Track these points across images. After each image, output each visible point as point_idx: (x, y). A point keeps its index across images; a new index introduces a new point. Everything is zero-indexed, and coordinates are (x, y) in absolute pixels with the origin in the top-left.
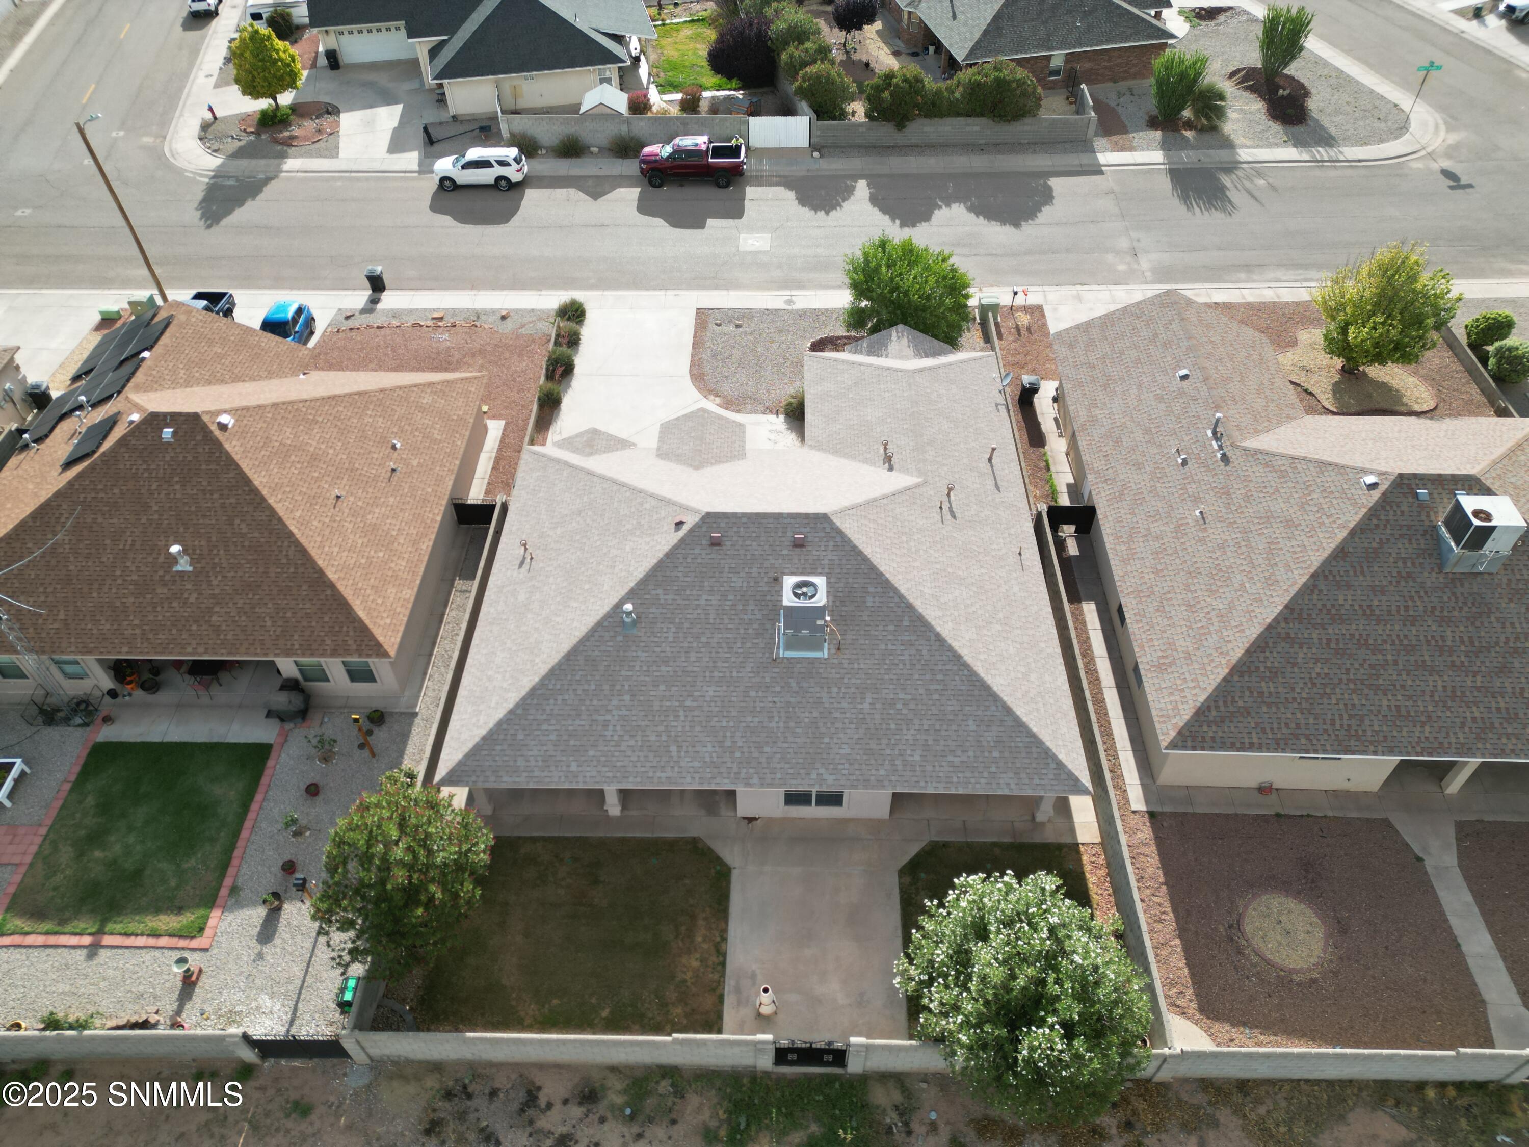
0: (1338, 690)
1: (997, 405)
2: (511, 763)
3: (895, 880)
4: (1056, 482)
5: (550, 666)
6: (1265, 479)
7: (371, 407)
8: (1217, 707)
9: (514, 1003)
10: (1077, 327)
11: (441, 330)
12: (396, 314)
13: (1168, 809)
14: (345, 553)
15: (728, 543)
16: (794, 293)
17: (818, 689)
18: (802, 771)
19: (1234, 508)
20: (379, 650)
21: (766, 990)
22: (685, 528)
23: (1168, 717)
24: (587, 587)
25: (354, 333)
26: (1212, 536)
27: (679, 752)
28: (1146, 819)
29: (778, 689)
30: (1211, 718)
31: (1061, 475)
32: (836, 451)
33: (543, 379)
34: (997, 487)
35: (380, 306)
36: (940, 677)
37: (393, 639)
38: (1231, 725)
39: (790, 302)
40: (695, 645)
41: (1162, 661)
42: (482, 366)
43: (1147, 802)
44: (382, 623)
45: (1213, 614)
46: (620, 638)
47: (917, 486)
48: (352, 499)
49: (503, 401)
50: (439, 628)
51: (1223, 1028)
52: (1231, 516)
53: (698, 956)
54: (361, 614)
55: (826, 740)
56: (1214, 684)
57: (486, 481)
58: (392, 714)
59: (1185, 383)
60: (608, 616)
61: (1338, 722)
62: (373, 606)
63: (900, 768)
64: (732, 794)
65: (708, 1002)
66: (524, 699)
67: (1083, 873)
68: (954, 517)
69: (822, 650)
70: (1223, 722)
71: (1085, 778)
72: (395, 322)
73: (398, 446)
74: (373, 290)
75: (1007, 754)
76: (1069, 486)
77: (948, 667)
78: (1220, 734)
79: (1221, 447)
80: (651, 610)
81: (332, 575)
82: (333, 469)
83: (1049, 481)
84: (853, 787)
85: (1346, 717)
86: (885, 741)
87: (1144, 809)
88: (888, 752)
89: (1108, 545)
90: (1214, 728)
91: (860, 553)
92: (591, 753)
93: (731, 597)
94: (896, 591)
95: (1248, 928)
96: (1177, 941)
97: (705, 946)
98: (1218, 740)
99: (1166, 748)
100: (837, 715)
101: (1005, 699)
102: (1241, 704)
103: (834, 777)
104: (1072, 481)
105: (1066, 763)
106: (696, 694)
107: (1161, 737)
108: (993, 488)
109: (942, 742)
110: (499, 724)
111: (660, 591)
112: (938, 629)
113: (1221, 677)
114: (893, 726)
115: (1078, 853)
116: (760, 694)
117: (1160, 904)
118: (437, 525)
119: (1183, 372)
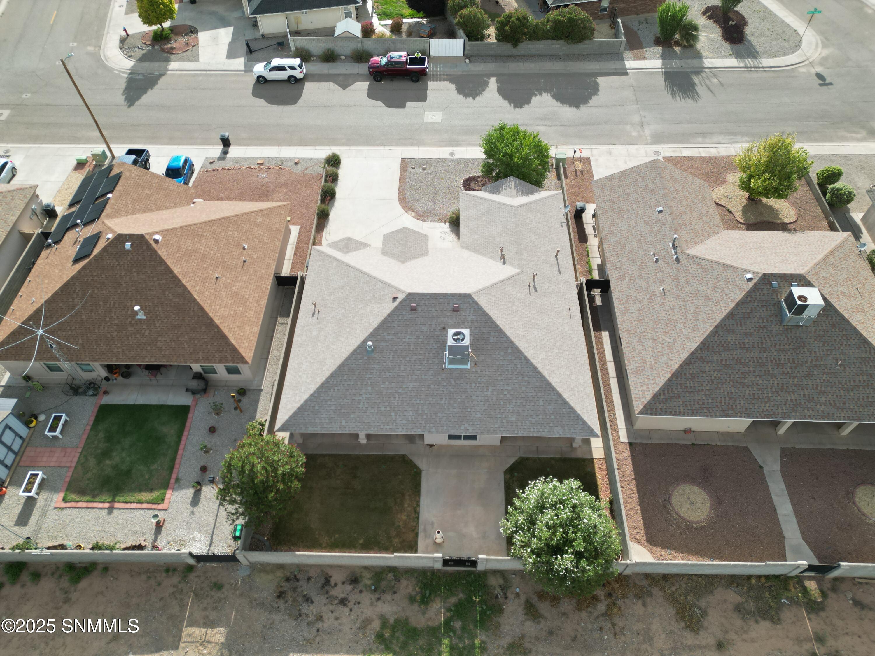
0: (724, 386)
1: (561, 223)
2: (313, 421)
3: (502, 476)
4: (592, 263)
5: (330, 372)
6: (697, 272)
7: (231, 226)
8: (664, 394)
9: (317, 536)
10: (606, 178)
11: (262, 171)
12: (237, 161)
13: (638, 441)
14: (223, 309)
15: (420, 309)
16: (455, 148)
17: (465, 384)
18: (457, 426)
19: (680, 288)
20: (243, 360)
21: (439, 532)
22: (398, 301)
23: (640, 398)
24: (348, 330)
25: (215, 173)
26: (668, 303)
27: (396, 416)
28: (628, 446)
29: (445, 384)
30: (661, 399)
31: (595, 259)
32: (476, 251)
33: (319, 202)
34: (560, 272)
35: (228, 156)
36: (526, 378)
37: (250, 354)
38: (671, 403)
39: (452, 154)
40: (403, 362)
41: (638, 369)
42: (286, 193)
43: (629, 438)
44: (244, 346)
45: (666, 345)
46: (365, 358)
47: (518, 274)
48: (224, 278)
49: (299, 214)
50: (271, 344)
51: (657, 550)
52: (678, 292)
53: (406, 514)
54: (233, 341)
55: (469, 410)
56: (663, 382)
57: (291, 261)
58: (249, 390)
59: (660, 215)
60: (359, 347)
61: (723, 401)
62: (239, 337)
63: (505, 424)
64: (422, 437)
65: (411, 536)
66: (318, 389)
67: (595, 473)
68: (536, 291)
69: (467, 364)
70: (666, 401)
71: (597, 429)
72: (237, 166)
73: (246, 247)
74: (224, 146)
75: (558, 417)
76: (598, 266)
77: (530, 374)
78: (665, 407)
79: (676, 253)
80: (382, 344)
81: (217, 321)
82: (214, 262)
83: (588, 262)
84: (482, 433)
85: (727, 399)
86: (498, 411)
87: (627, 441)
88: (499, 416)
89: (615, 304)
90: (662, 404)
91: (487, 315)
92: (352, 416)
93: (421, 337)
94: (505, 334)
95: (673, 501)
96: (639, 507)
97: (409, 509)
98: (663, 410)
99: (638, 414)
100: (474, 397)
101: (558, 389)
102: (676, 392)
103: (472, 428)
104: (600, 263)
105: (587, 422)
106: (404, 387)
107: (635, 409)
108: (557, 272)
109: (526, 411)
110: (306, 401)
111: (385, 334)
112: (526, 354)
113: (667, 378)
114: (502, 403)
115: (593, 463)
116: (436, 387)
117: (631, 489)
118: (268, 291)
119: (660, 208)
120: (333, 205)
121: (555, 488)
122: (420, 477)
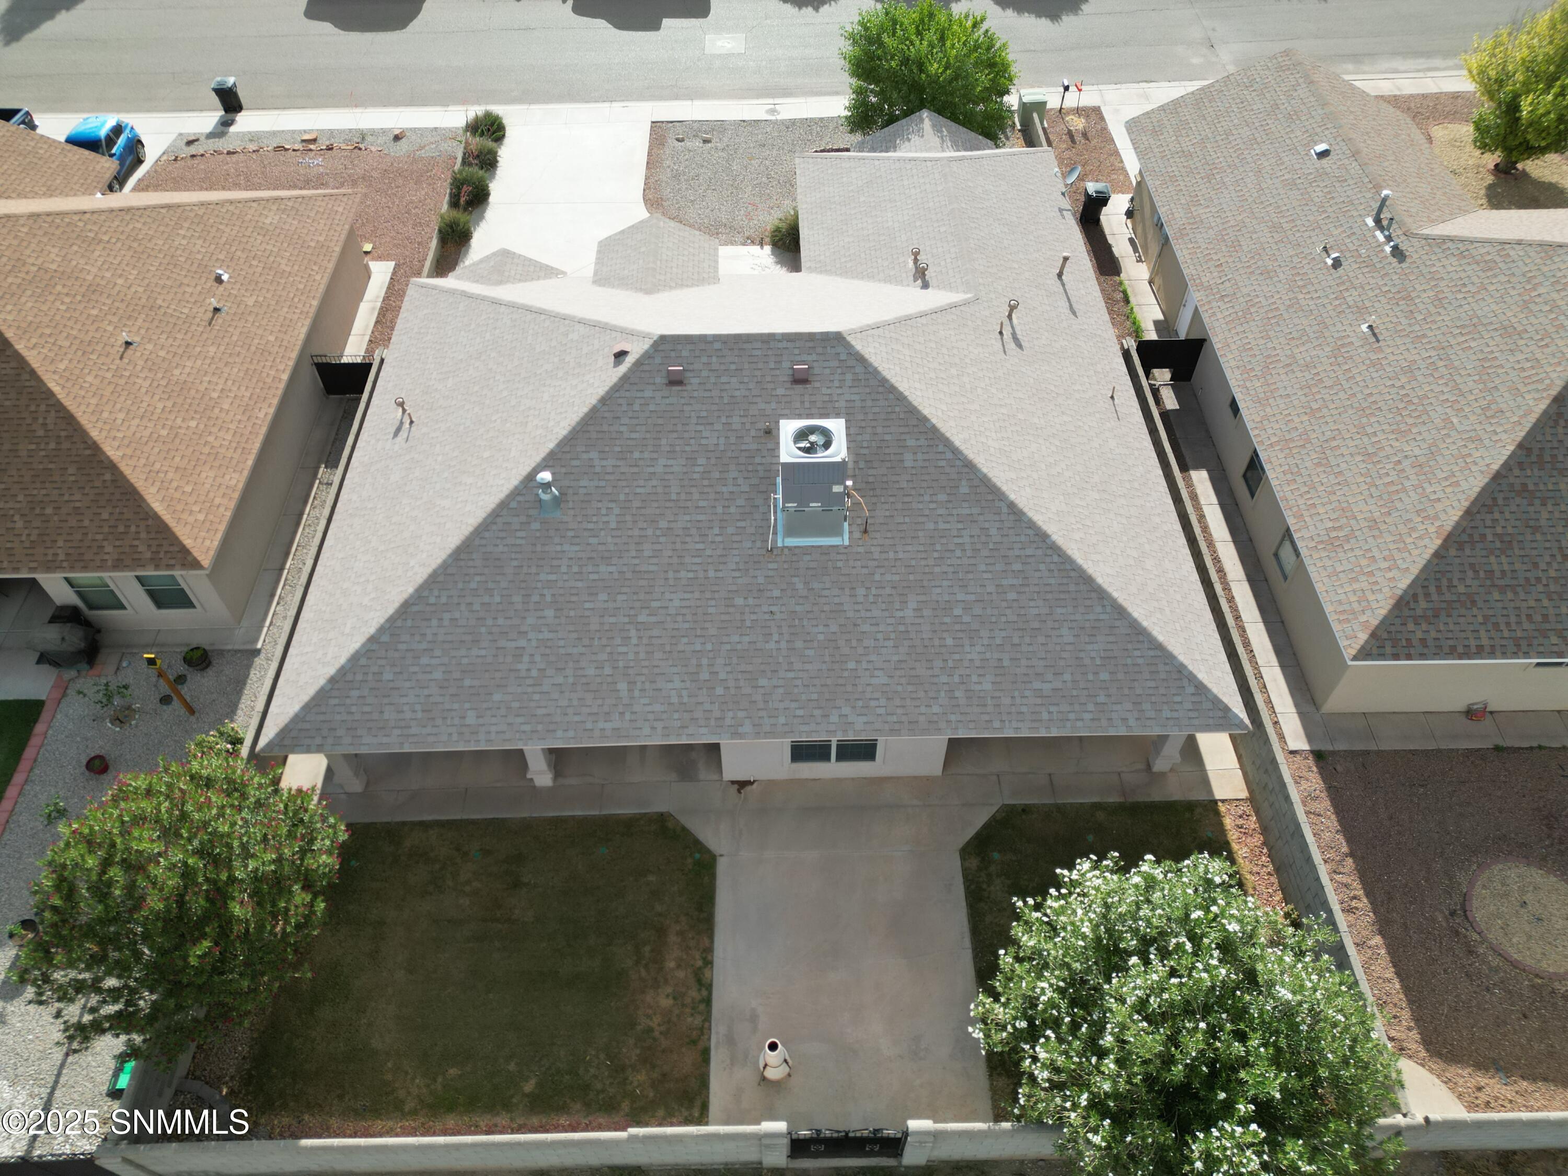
1: (1061, 210)
2: (375, 716)
3: (955, 864)
4: (1139, 317)
5: (429, 570)
6: (1463, 275)
8: (1427, 595)
9: (389, 1077)
10: (1162, 108)
11: (312, 154)
12: (254, 137)
13: (1341, 746)
14: (136, 421)
15: (695, 381)
16: (777, 101)
17: (836, 592)
18: (817, 712)
19: (1419, 317)
20: (187, 559)
21: (773, 1047)
22: (629, 360)
24: (486, 454)
25: (196, 161)
26: (1391, 358)
27: (630, 690)
28: (1311, 762)
29: (776, 593)
30: (1419, 612)
32: (845, 272)
33: (445, 207)
34: (1073, 311)
35: (232, 129)
36: (1017, 566)
37: (208, 543)
38: (1449, 620)
39: (773, 111)
40: (650, 532)
41: (1333, 534)
42: (365, 195)
43: (1309, 737)
44: (191, 520)
45: (1406, 463)
46: (536, 526)
47: (966, 303)
48: (150, 347)
49: (393, 238)
50: (295, 532)
51: (1466, 1076)
52: (1417, 328)
53: (669, 990)
54: (158, 507)
55: (851, 665)
56: (1421, 563)
57: (367, 338)
58: (221, 653)
59: (1325, 161)
60: (515, 493)
62: (177, 495)
63: (962, 701)
64: (714, 749)
65: (687, 1060)
66: (391, 620)
68: (1020, 346)
69: (839, 533)
70: (1436, 616)
72: (252, 147)
73: (225, 277)
74: (226, 111)
75: (1120, 676)
77: (1029, 552)
78: (1433, 634)
79: (1389, 239)
80: (582, 483)
81: (112, 451)
82: (122, 306)
84: (893, 732)
86: (938, 663)
87: (1306, 747)
88: (944, 679)
90: (1424, 626)
91: (892, 389)
92: (497, 697)
93: (702, 461)
94: (947, 443)
95: (1479, 915)
96: (1377, 940)
97: (681, 974)
98: (1430, 643)
99: (1355, 658)
100: (866, 628)
101: (1115, 595)
102: (1461, 589)
103: (864, 719)
104: (1160, 317)
105: (1210, 685)
106: (655, 604)
107: (1343, 643)
108: (1068, 311)
109: (1024, 662)
110: (355, 658)
111: (594, 455)
112: (1012, 497)
113: (1431, 551)
114: (949, 642)
115: (1217, 813)
116: (751, 601)
117: (1346, 886)
118: (282, 386)
119: (1321, 147)
120: (481, 217)
121: (1151, 884)
122: (713, 877)
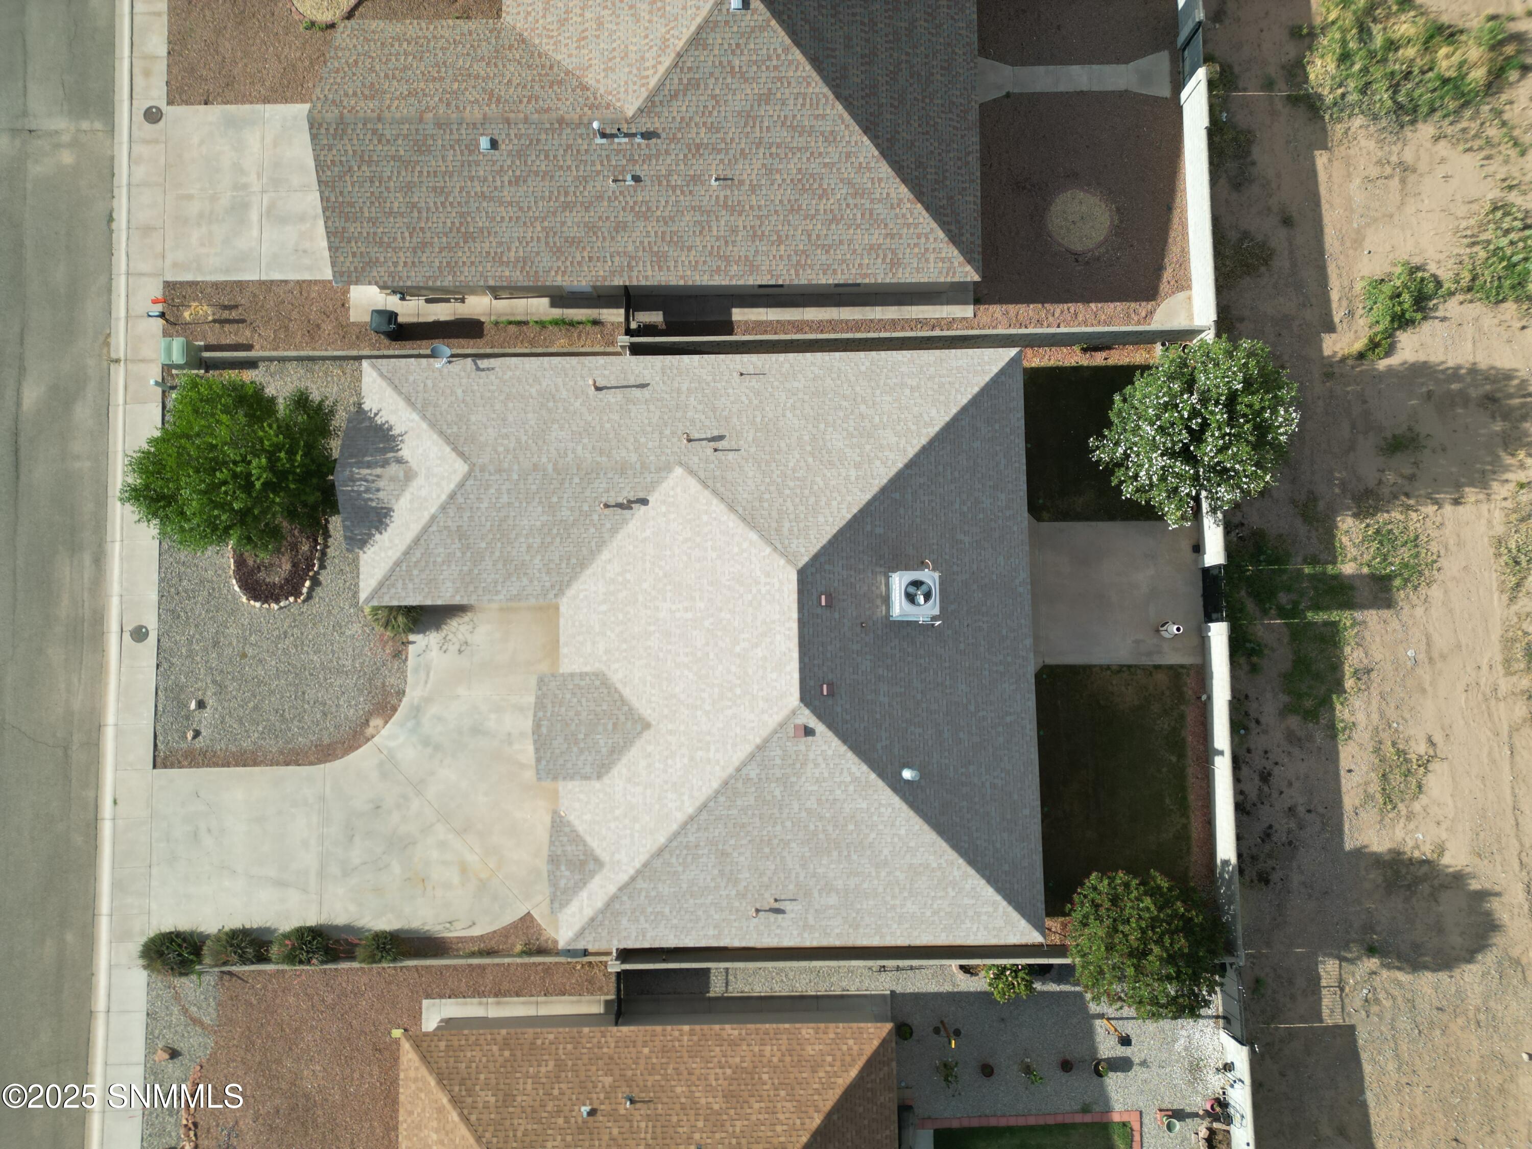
0: (931, 114)
2: (1026, 871)
4: (549, 318)
6: (694, 104)
8: (949, 223)
14: (780, 1116)
15: (831, 675)
16: (112, 628)
19: (723, 146)
22: (813, 722)
23: (949, 269)
24: (851, 827)
26: (753, 177)
27: (1010, 714)
28: (982, 307)
29: (957, 622)
30: (957, 231)
31: (533, 310)
33: (342, 965)
34: (643, 386)
36: (941, 468)
37: (872, 1030)
39: (140, 634)
40: (924, 705)
41: (888, 261)
43: (965, 303)
44: (855, 1048)
45: (850, 201)
46: (924, 782)
47: (693, 473)
52: (732, 152)
53: (1123, 688)
54: (855, 1072)
55: (994, 578)
56: (929, 220)
59: (504, 146)
60: (905, 797)
61: (955, 124)
62: (838, 1064)
63: (1012, 512)
65: (1160, 677)
68: (722, 437)
70: (959, 222)
71: (1013, 352)
73: (587, 1109)
75: (997, 417)
79: (629, 135)
80: (896, 752)
83: (542, 325)
85: (950, 115)
86: (992, 524)
87: (972, 307)
88: (1000, 522)
89: (726, 282)
91: (836, 537)
92: (1016, 797)
93: (880, 671)
94: (869, 504)
95: (1079, 248)
97: (1115, 683)
100: (975, 567)
102: (945, 202)
104: (545, 300)
106: (965, 701)
107: (969, 279)
108: (646, 390)
109: (991, 473)
111: (879, 746)
112: (900, 465)
113: (924, 212)
116: (962, 639)
117: (1062, 312)
119: (484, 143)
120: (348, 929)
122: (1058, 666)
